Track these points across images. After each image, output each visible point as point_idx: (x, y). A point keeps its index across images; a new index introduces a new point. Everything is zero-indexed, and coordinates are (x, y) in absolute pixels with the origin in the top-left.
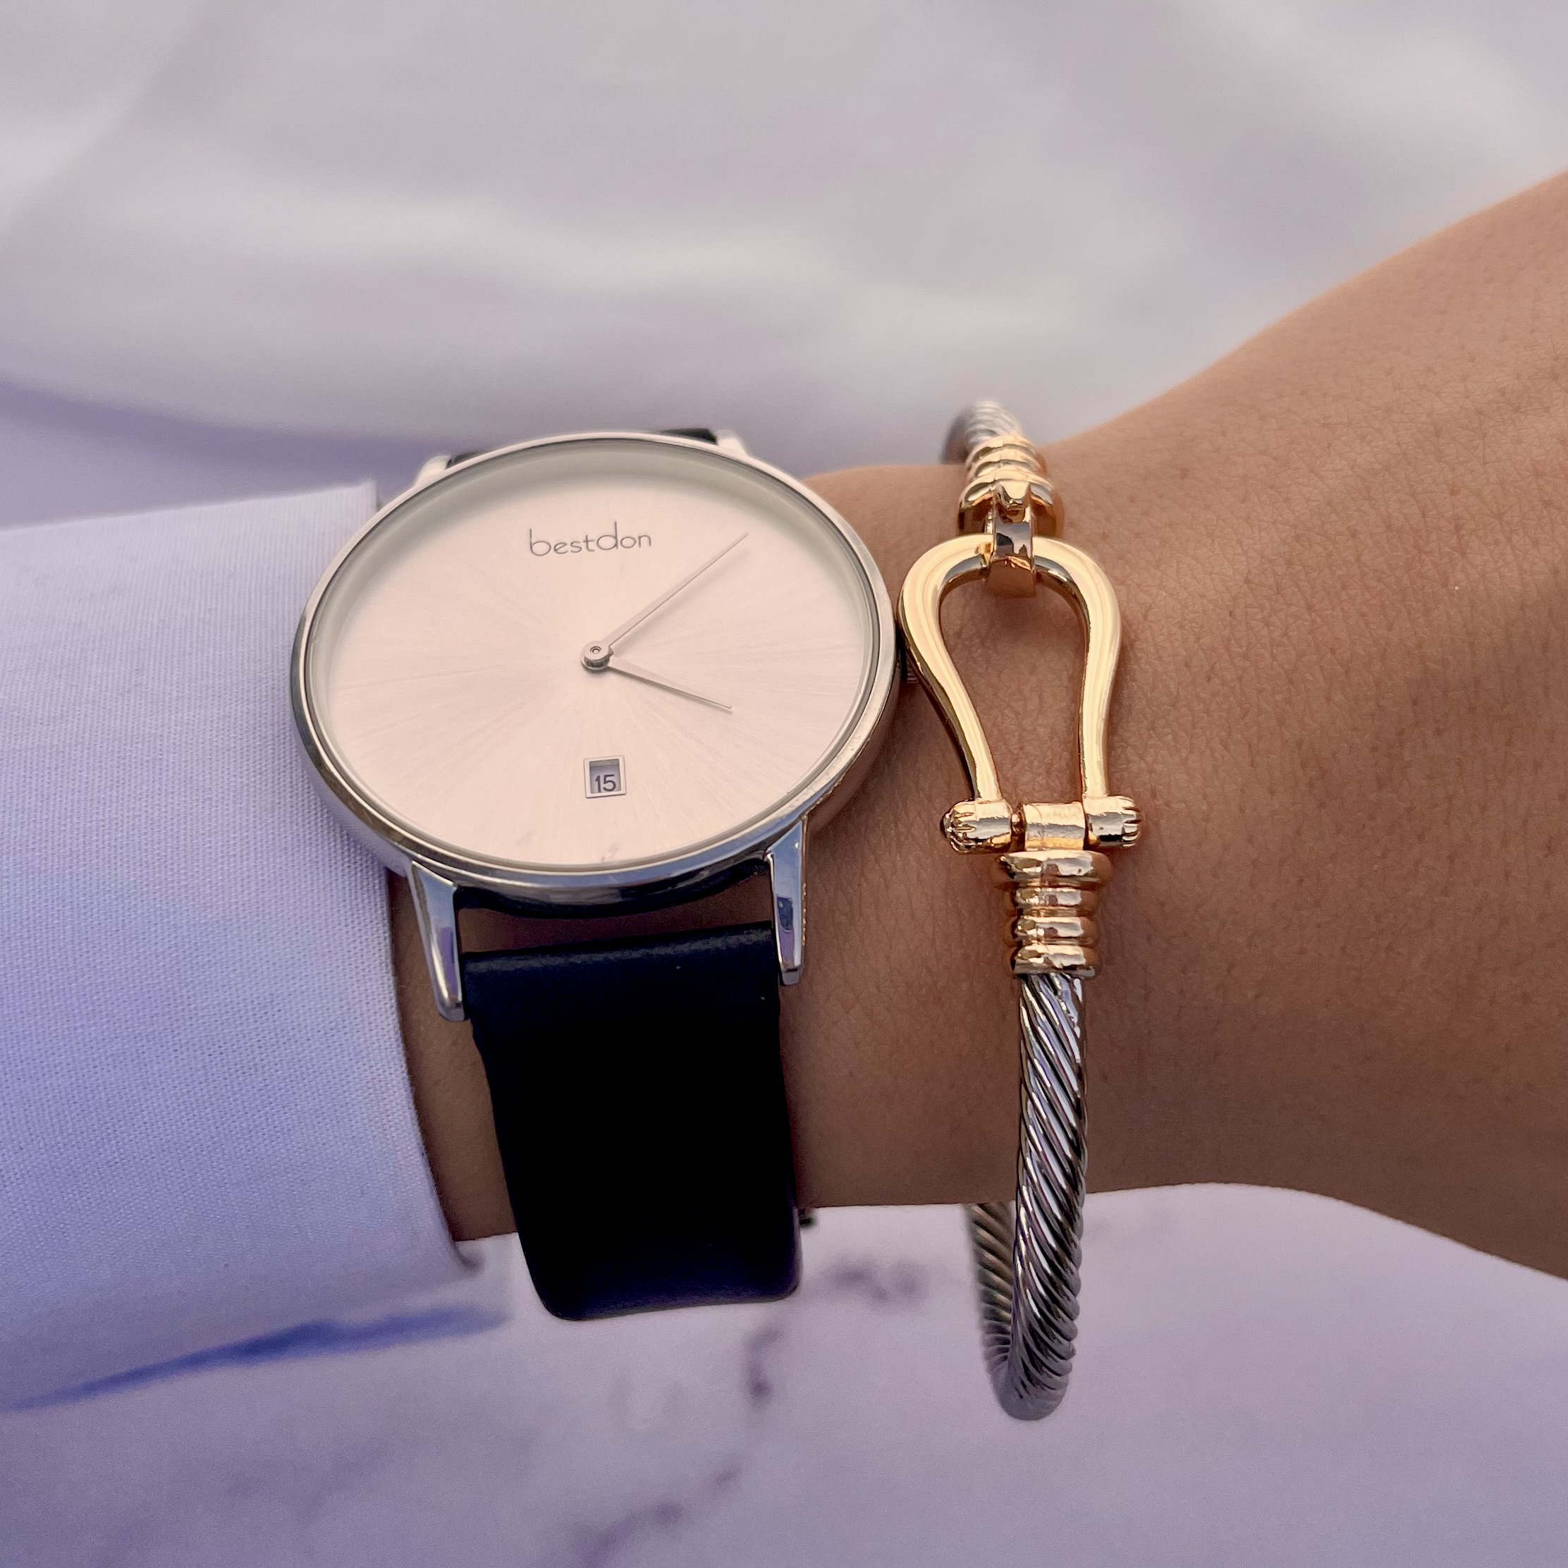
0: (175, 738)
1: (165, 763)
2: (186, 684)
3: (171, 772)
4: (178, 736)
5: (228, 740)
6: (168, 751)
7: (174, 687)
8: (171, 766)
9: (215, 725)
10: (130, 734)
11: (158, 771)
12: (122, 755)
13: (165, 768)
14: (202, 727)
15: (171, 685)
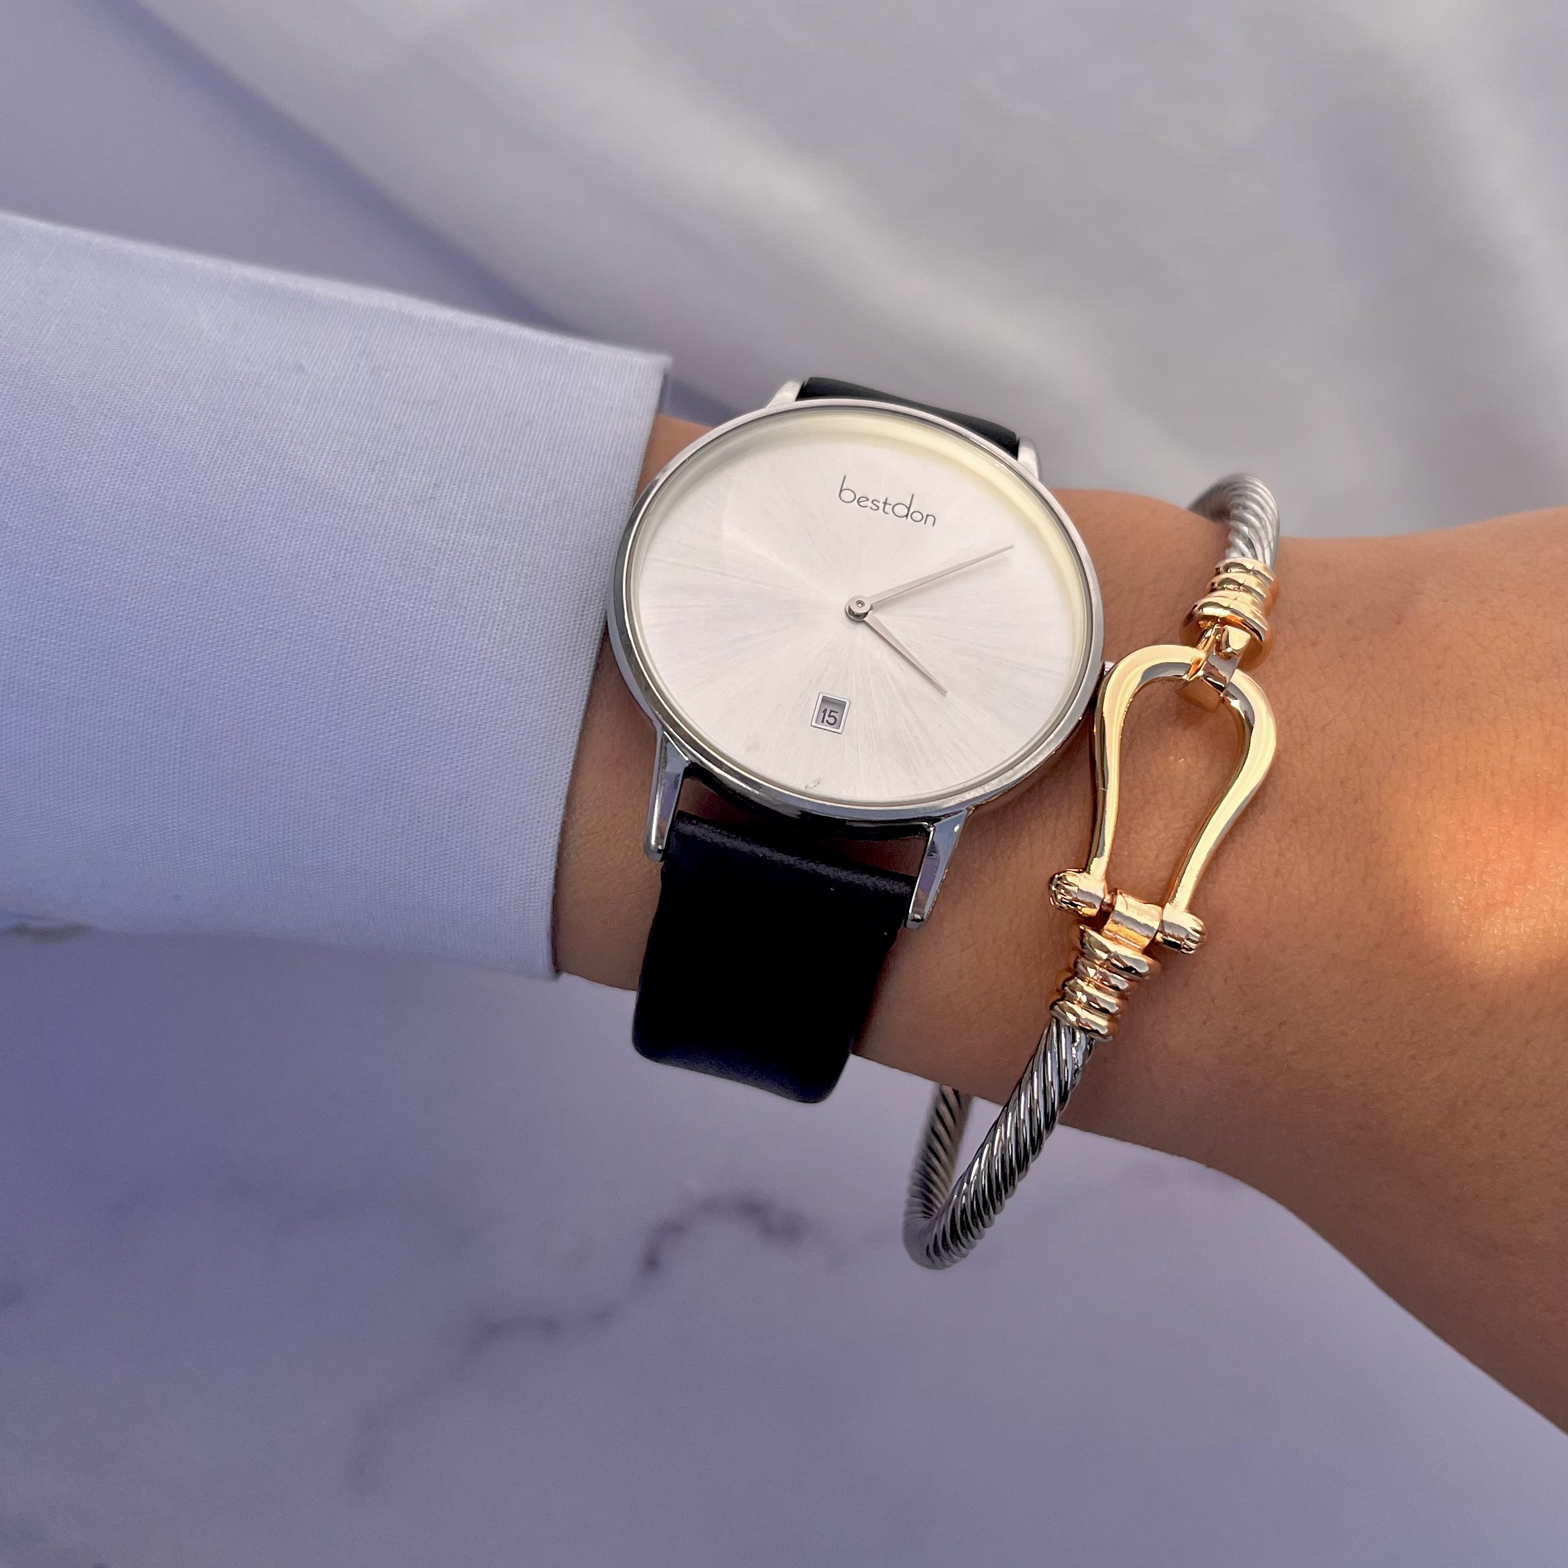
0: (449, 555)
1: (436, 574)
2: (471, 509)
3: (439, 583)
4: (453, 553)
5: (490, 569)
6: (441, 564)
7: (460, 509)
8: (441, 578)
9: (483, 553)
10: (415, 540)
11: (429, 580)
12: (405, 557)
13: (436, 578)
14: (474, 551)
15: (458, 507)
